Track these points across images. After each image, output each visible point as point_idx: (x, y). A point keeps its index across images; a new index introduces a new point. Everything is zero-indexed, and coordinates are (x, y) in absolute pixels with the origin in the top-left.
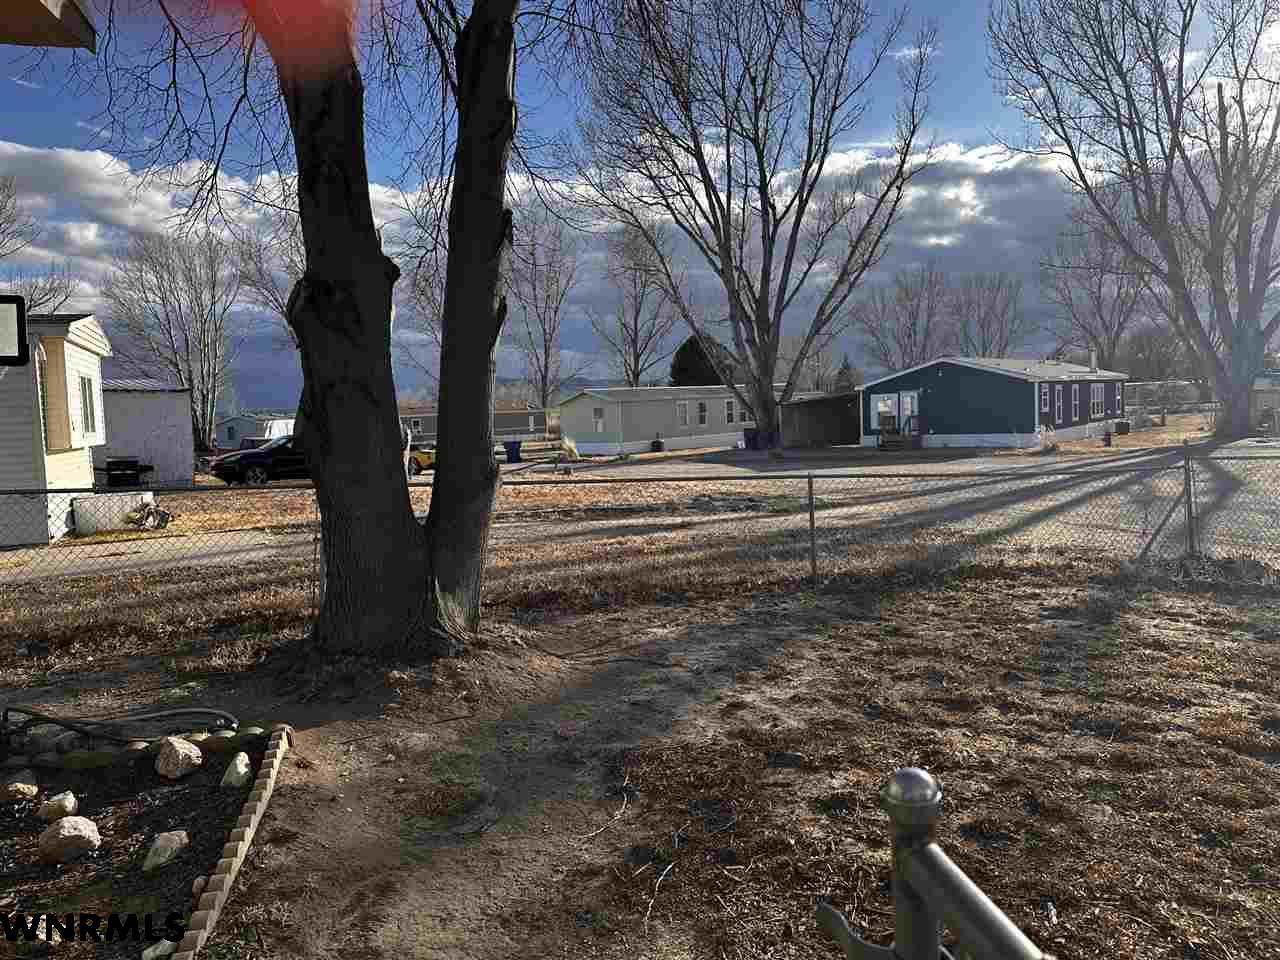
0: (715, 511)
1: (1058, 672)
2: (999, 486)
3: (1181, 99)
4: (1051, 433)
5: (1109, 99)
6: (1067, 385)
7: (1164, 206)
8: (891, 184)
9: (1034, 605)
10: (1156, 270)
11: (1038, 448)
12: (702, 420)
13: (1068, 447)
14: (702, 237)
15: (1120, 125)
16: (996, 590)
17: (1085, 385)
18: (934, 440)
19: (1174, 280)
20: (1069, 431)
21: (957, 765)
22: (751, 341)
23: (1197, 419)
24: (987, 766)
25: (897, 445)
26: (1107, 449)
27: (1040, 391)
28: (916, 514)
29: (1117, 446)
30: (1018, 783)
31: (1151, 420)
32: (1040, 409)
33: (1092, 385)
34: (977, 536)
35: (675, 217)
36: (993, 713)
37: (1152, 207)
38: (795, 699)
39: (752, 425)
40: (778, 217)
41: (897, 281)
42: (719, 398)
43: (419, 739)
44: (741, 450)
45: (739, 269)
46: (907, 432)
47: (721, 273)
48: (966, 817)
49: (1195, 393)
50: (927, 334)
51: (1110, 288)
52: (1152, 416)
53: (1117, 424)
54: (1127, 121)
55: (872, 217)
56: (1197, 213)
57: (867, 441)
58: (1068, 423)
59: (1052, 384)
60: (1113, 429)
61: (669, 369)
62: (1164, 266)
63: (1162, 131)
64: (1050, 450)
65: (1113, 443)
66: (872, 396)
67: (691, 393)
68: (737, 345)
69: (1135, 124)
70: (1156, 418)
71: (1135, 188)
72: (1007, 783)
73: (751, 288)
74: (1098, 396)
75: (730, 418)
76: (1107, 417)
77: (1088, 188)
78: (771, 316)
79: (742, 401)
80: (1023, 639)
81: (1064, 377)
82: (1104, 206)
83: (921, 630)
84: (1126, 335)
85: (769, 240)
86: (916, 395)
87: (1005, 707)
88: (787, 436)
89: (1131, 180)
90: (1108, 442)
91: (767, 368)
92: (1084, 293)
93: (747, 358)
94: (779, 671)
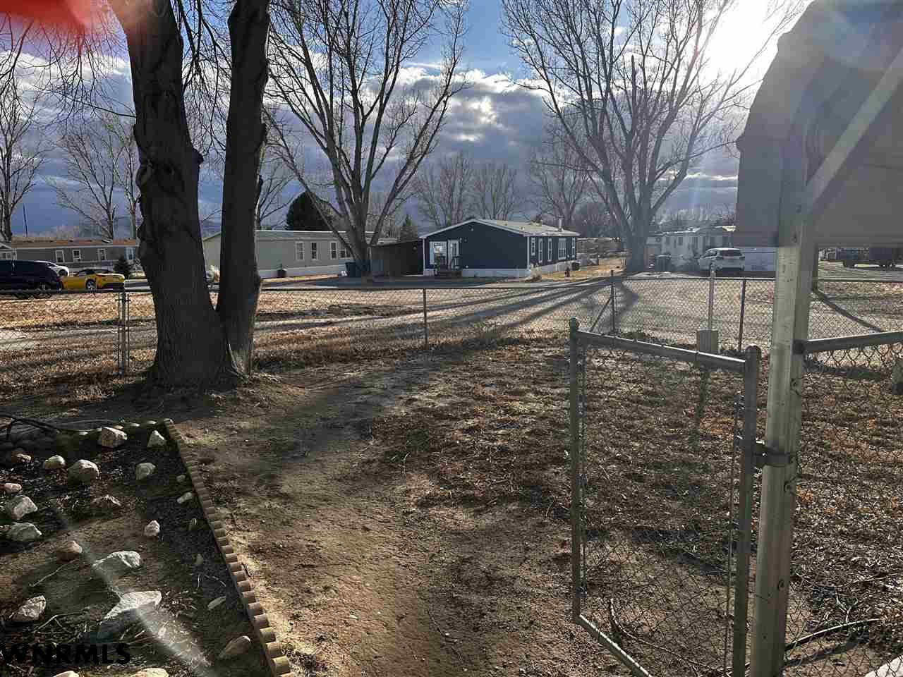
0: (345, 315)
1: (557, 380)
2: (510, 300)
3: (612, 63)
4: (537, 268)
5: (572, 59)
6: (545, 238)
7: (602, 129)
8: (441, 99)
9: (541, 355)
10: (596, 169)
11: (530, 278)
12: (314, 255)
13: (546, 278)
14: (310, 122)
15: (578, 76)
16: (522, 351)
17: (555, 239)
18: (469, 272)
19: (606, 175)
20: (547, 268)
21: (520, 413)
22: (349, 201)
23: (616, 261)
24: (533, 413)
25: (447, 276)
26: (567, 278)
27: (530, 242)
28: (467, 315)
29: (573, 276)
30: (547, 418)
31: (591, 261)
32: (530, 254)
33: (560, 239)
34: (504, 326)
35: (292, 108)
36: (531, 395)
37: (595, 131)
38: (439, 396)
39: (351, 259)
40: (365, 114)
41: (440, 164)
42: (326, 240)
43: (245, 424)
44: (345, 277)
45: (339, 149)
46: (452, 267)
47: (326, 150)
48: (528, 430)
49: (615, 245)
50: (460, 203)
51: (570, 177)
52: (591, 259)
53: (573, 264)
54: (582, 74)
55: (428, 121)
56: (619, 134)
57: (427, 272)
58: (546, 263)
59: (537, 238)
60: (570, 267)
61: (285, 217)
62: (601, 167)
63: (601, 81)
64: (536, 279)
65: (571, 275)
66: (431, 243)
67: (305, 237)
68: (340, 204)
69: (587, 77)
70: (593, 261)
71: (586, 116)
72: (543, 418)
73: (348, 163)
74: (562, 247)
75: (334, 255)
76: (568, 259)
77: (559, 113)
78: (363, 184)
79: (343, 242)
80: (539, 369)
81: (544, 234)
82: (568, 126)
83: (489, 367)
84: (577, 208)
85: (359, 130)
86: (457, 242)
87: (537, 393)
88: (376, 267)
89: (584, 112)
90: (568, 274)
91: (361, 221)
92: (554, 181)
93: (347, 213)
94: (427, 386)
